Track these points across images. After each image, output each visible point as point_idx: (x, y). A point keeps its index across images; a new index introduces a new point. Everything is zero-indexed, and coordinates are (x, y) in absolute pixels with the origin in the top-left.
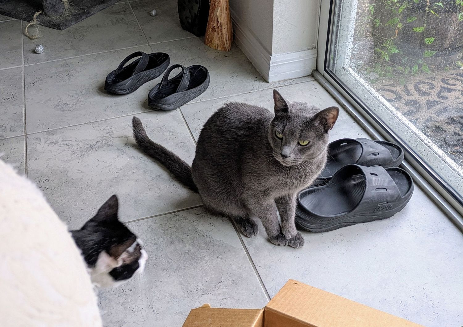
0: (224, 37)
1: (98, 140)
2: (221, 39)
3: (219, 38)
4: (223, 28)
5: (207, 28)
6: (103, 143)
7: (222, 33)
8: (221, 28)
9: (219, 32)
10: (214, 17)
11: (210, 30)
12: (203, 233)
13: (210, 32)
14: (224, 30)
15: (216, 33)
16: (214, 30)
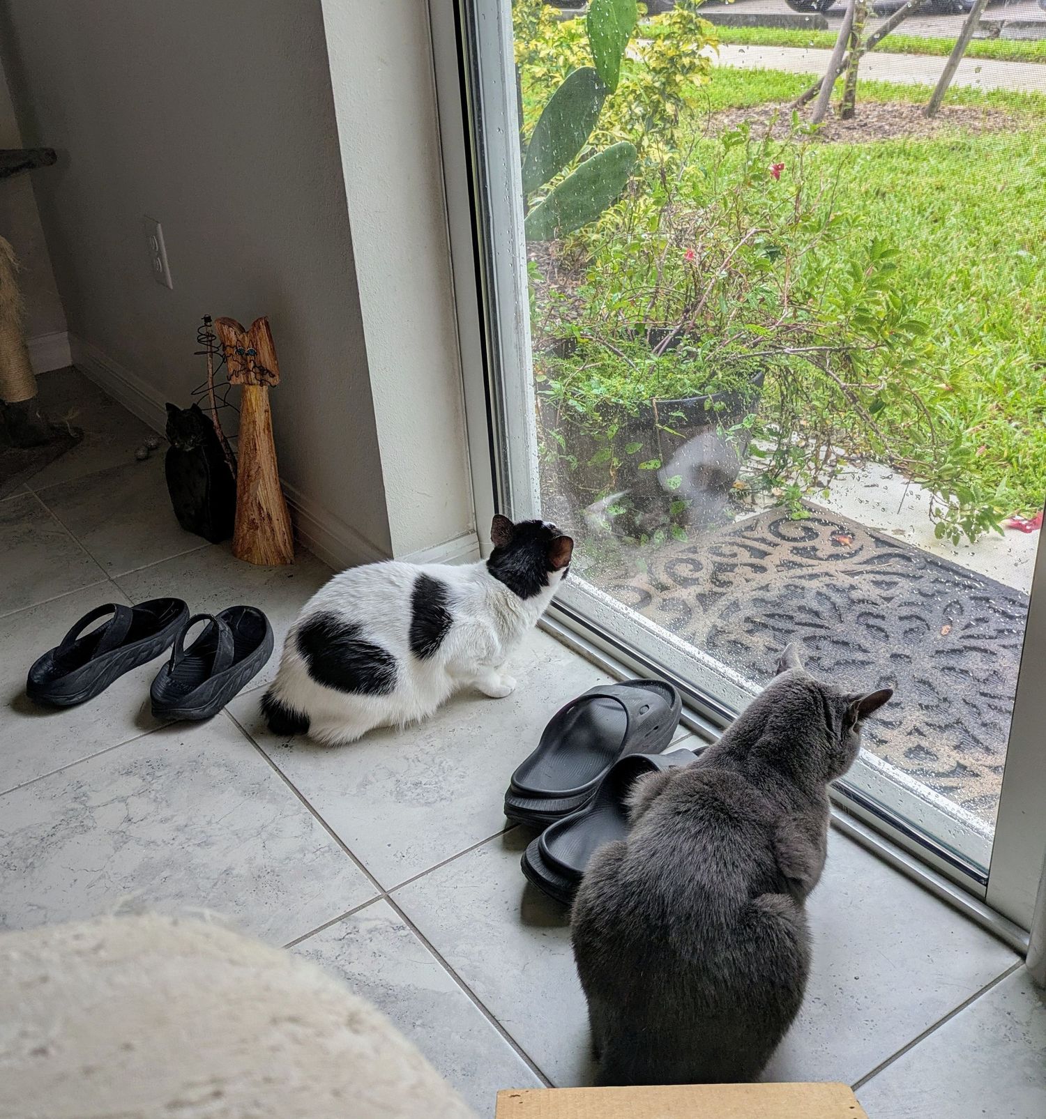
0: (279, 537)
1: (57, 822)
2: (272, 543)
3: (268, 540)
4: (274, 518)
5: (236, 524)
6: (70, 826)
7: (273, 530)
8: (270, 519)
9: (267, 528)
10: (250, 501)
11: (245, 527)
12: (364, 979)
13: (245, 532)
14: (275, 522)
15: (259, 532)
16: (253, 525)
